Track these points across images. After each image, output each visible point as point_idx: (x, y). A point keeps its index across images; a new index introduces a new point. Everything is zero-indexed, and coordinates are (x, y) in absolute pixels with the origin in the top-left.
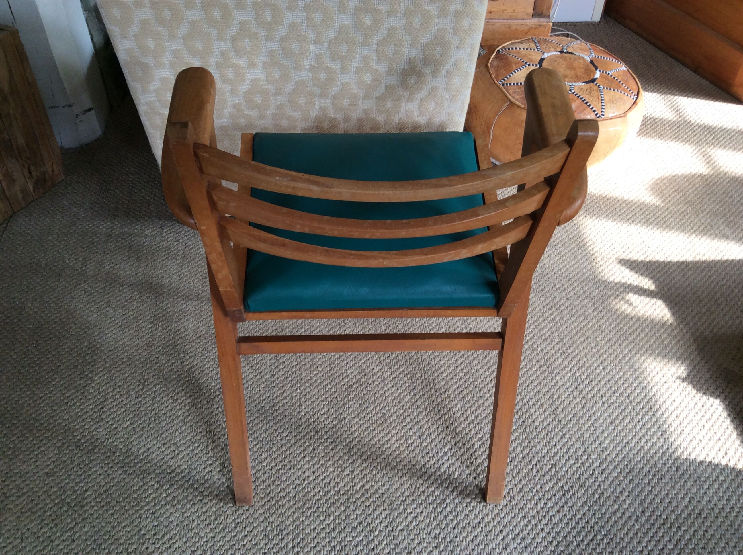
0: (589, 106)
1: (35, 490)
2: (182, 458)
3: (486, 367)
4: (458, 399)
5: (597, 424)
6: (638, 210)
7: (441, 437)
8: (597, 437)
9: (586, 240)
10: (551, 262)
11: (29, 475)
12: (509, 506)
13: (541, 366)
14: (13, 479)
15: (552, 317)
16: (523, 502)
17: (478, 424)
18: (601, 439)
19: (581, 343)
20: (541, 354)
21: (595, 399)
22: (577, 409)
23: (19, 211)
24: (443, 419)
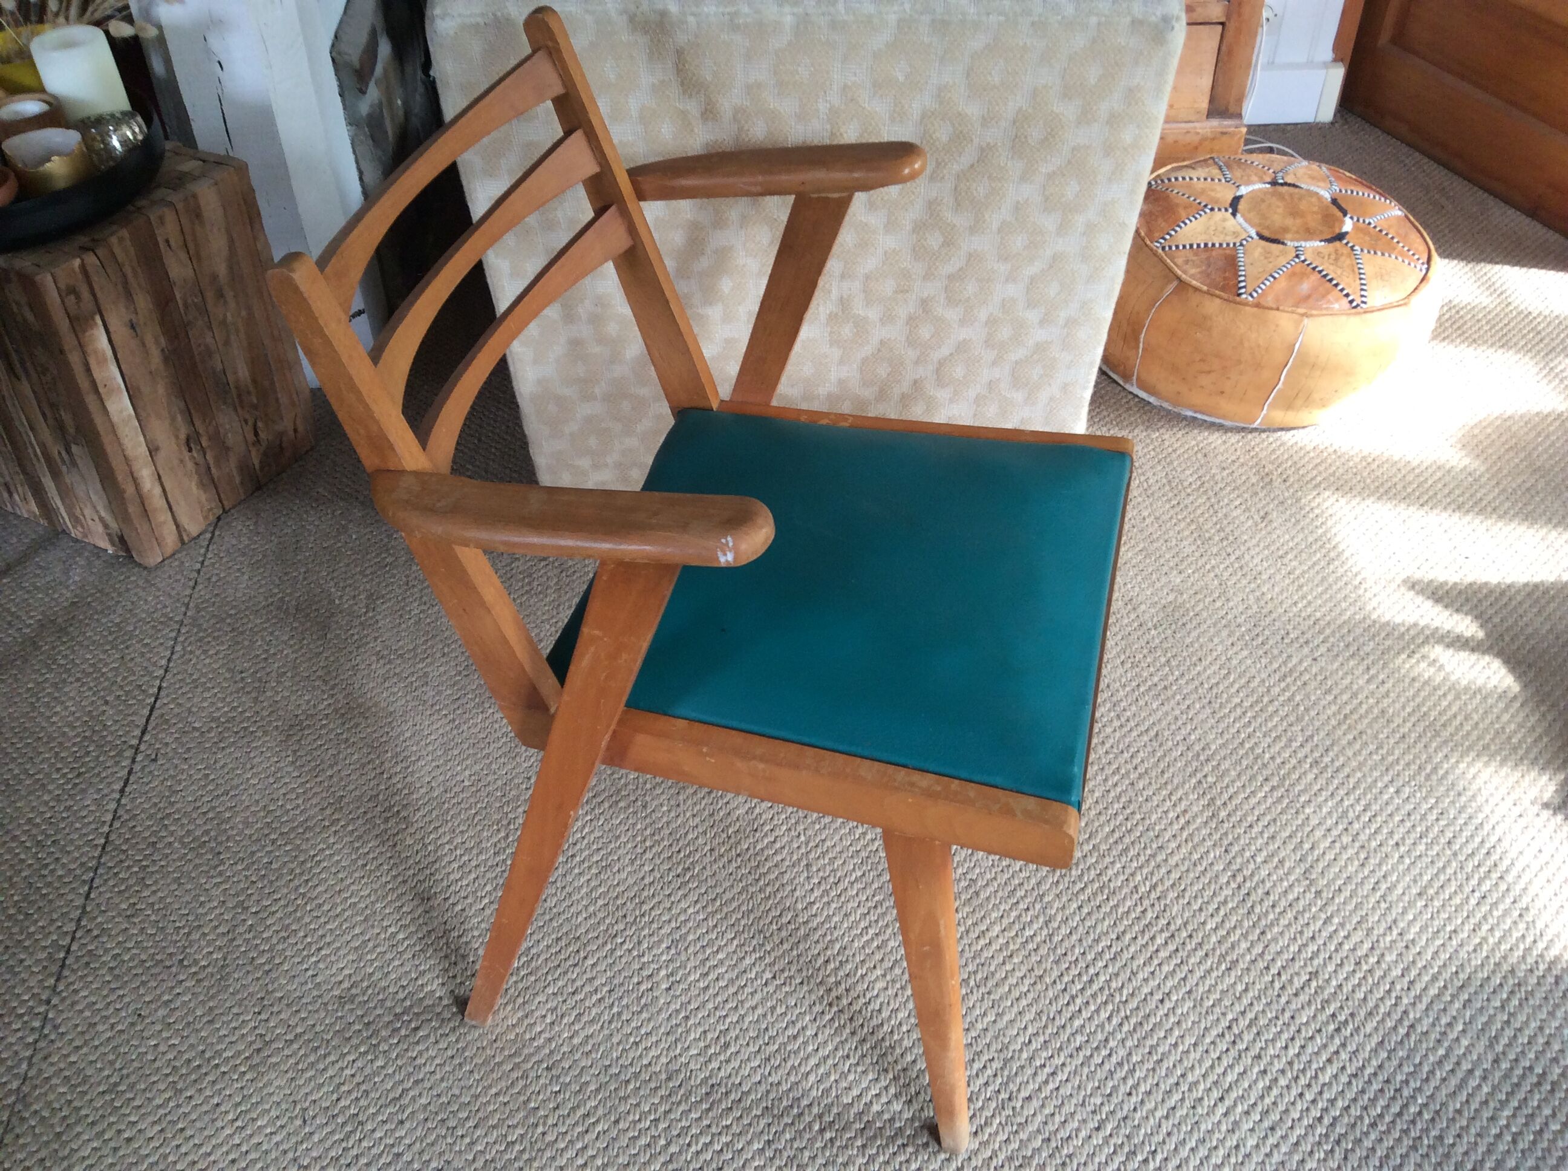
0: (1336, 285)
1: (318, 1029)
2: (593, 965)
3: (1164, 793)
4: (1114, 853)
5: (1394, 897)
6: (1440, 486)
7: (1088, 923)
8: (1395, 921)
9: (1341, 548)
10: (1277, 589)
11: (304, 1001)
12: (1233, 1053)
13: (1273, 789)
14: (275, 1009)
15: (1287, 694)
16: (1258, 1045)
17: (1159, 898)
18: (1402, 925)
19: (1349, 743)
20: (1272, 766)
21: (1384, 849)
22: (1351, 869)
23: (234, 507)
24: (1089, 891)
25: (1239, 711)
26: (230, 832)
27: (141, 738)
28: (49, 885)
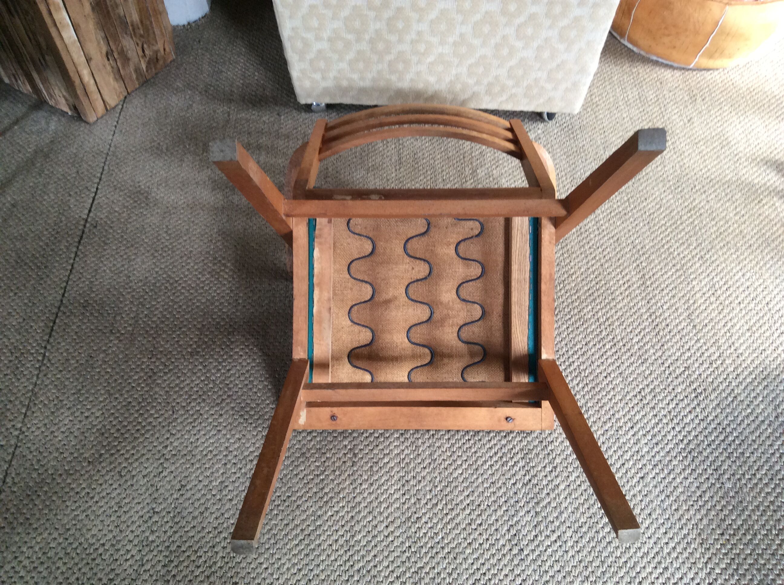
1: (180, 367)
3: (618, 270)
4: (589, 301)
5: (733, 331)
7: (571, 336)
8: (733, 343)
9: (730, 139)
10: (692, 161)
11: (173, 353)
12: (640, 405)
13: (677, 270)
14: (159, 356)
15: (691, 220)
17: (609, 325)
18: (737, 345)
19: (721, 248)
20: (678, 258)
21: (732, 305)
22: (713, 315)
23: (133, 91)
24: (573, 320)
25: (663, 228)
26: (135, 267)
27: (88, 215)
28: (44, 288)
